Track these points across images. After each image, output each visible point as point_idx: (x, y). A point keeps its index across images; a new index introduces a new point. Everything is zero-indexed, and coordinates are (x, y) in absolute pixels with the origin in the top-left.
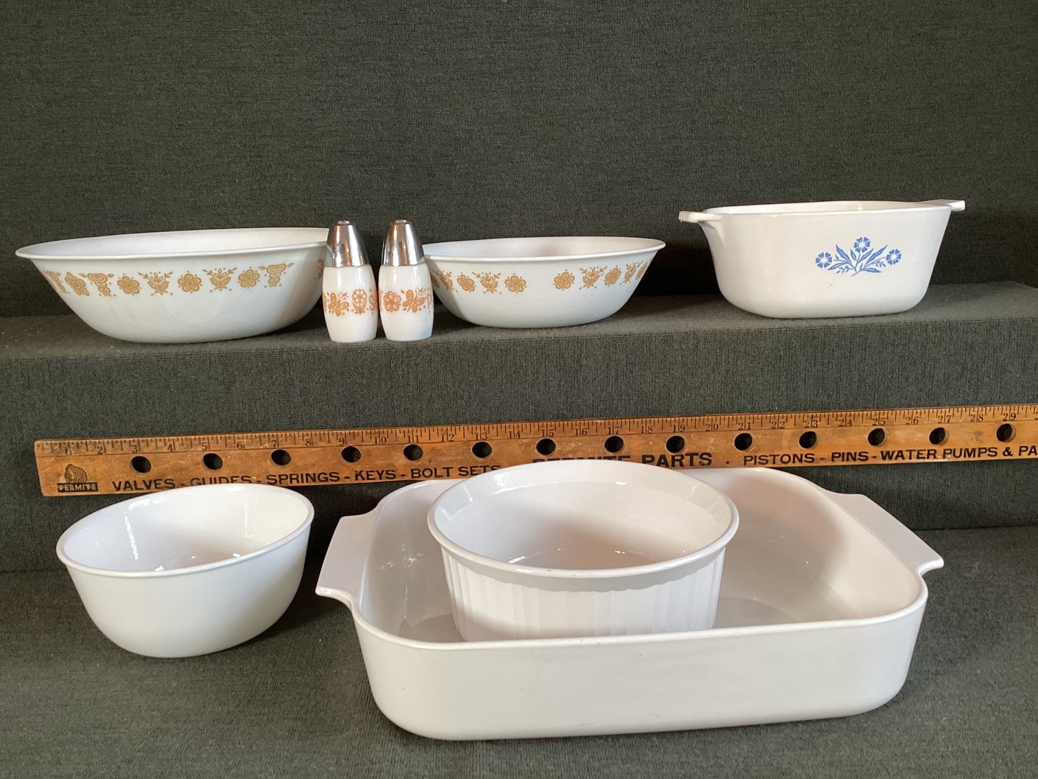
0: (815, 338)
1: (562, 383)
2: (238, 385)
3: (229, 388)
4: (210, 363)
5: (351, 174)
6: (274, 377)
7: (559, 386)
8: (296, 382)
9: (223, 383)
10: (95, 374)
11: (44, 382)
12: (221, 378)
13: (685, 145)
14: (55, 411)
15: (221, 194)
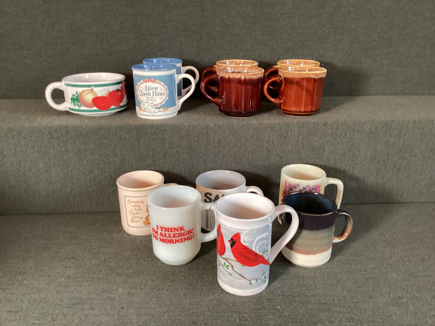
0: (387, 125)
1: (280, 142)
2: (143, 139)
3: (139, 141)
4: (131, 130)
5: (180, 40)
6: (158, 136)
7: (278, 143)
8: (167, 139)
9: (136, 139)
10: (81, 133)
11: (58, 136)
12: (136, 137)
13: (327, 31)
14: (63, 149)
15: (122, 47)
